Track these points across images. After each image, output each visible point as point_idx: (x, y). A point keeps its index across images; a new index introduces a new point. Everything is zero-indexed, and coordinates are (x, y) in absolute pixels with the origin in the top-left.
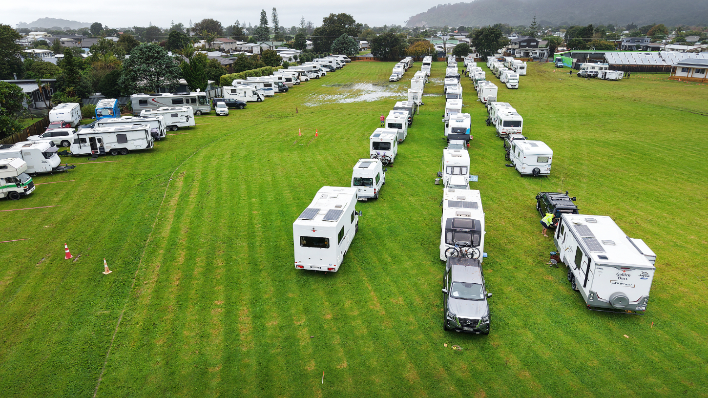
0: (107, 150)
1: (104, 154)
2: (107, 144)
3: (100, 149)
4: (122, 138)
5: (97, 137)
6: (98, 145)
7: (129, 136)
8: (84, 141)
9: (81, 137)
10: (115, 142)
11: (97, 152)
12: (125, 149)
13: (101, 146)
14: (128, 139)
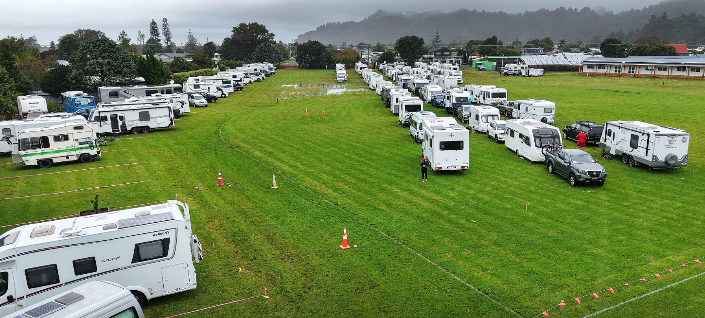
0: (129, 128)
1: (125, 132)
2: (129, 121)
3: (121, 127)
4: (144, 116)
5: (119, 114)
6: (120, 123)
7: (152, 113)
8: (105, 118)
9: (102, 114)
10: (138, 120)
11: (118, 131)
12: (148, 127)
13: (123, 125)
14: (151, 117)
